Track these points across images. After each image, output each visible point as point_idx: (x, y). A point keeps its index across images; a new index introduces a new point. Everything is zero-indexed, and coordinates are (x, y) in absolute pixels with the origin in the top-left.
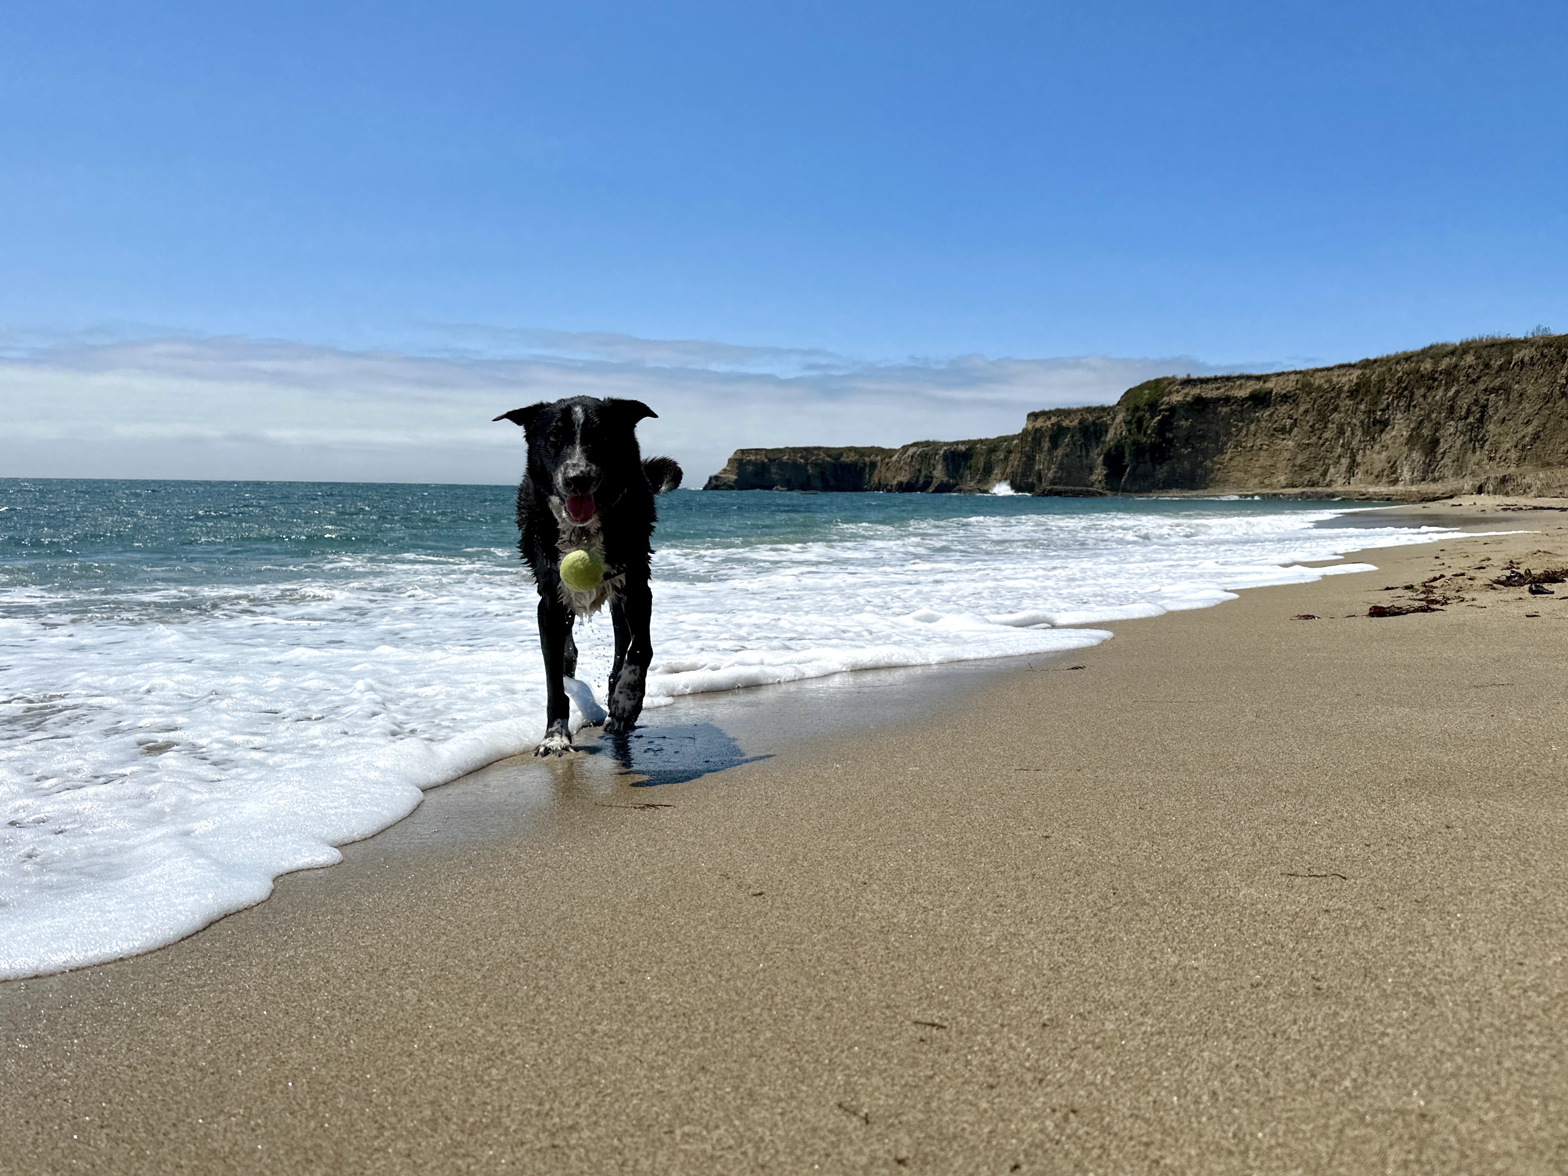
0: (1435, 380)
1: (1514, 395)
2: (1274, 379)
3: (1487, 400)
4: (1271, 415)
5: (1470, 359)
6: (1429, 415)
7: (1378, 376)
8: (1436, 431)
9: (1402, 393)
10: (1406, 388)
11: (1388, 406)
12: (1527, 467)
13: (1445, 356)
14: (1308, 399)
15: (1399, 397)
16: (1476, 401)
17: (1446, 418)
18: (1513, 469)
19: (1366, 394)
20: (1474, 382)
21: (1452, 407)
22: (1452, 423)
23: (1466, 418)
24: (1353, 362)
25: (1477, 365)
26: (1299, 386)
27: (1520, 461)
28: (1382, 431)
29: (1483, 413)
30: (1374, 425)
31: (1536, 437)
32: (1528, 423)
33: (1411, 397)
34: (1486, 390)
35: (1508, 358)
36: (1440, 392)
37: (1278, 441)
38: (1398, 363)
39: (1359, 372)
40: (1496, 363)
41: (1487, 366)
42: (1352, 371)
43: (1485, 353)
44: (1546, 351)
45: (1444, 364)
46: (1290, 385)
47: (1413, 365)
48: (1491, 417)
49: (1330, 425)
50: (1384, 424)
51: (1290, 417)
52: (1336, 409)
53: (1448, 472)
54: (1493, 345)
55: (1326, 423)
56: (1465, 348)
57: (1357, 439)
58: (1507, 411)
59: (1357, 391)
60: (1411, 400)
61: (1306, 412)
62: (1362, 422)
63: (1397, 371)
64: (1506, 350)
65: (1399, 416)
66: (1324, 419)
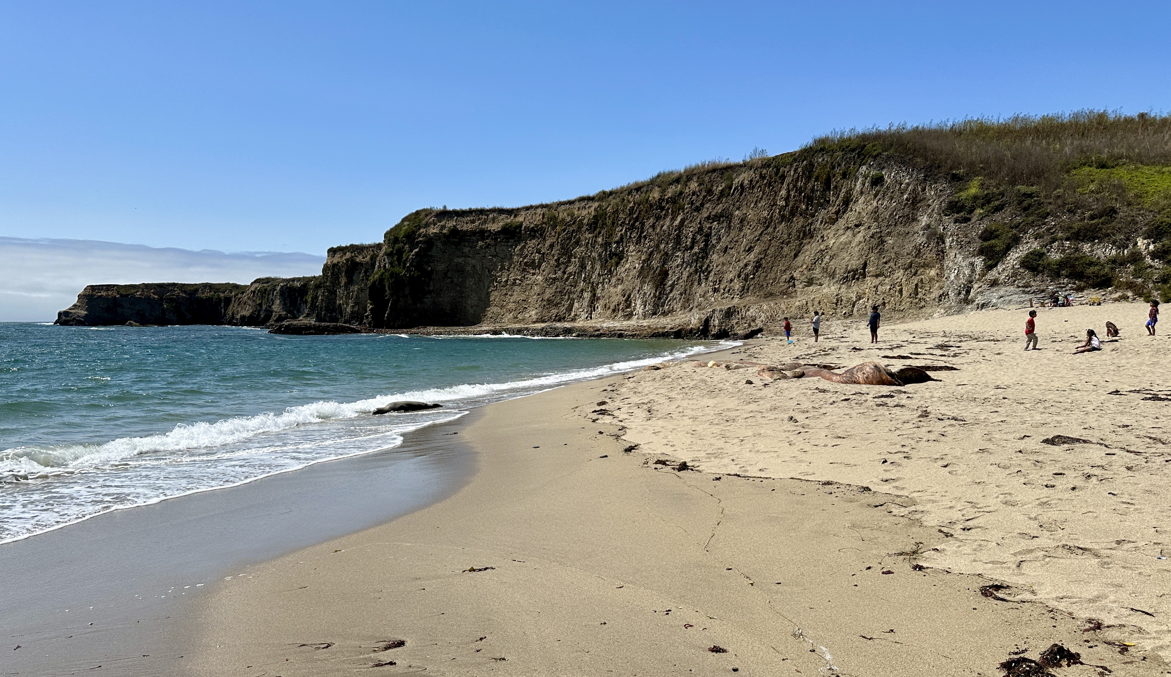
0: (662, 209)
1: (736, 222)
2: (523, 213)
3: (710, 228)
4: (522, 249)
5: (694, 185)
6: (658, 246)
7: (613, 208)
8: (665, 263)
9: (633, 225)
10: (637, 220)
11: (622, 238)
12: (750, 298)
13: (671, 184)
14: (553, 234)
15: (632, 227)
16: (701, 229)
17: (674, 249)
18: (736, 300)
19: (602, 228)
20: (698, 209)
21: (678, 236)
22: (679, 253)
23: (692, 248)
24: (592, 194)
25: (700, 191)
26: (545, 220)
27: (744, 291)
28: (617, 264)
29: (707, 241)
30: (611, 258)
31: (758, 265)
32: (750, 250)
33: (642, 228)
34: (708, 218)
35: (729, 182)
36: (668, 222)
37: (530, 276)
38: (630, 193)
39: (596, 204)
40: (718, 189)
41: (710, 192)
42: (590, 204)
43: (707, 179)
44: (764, 171)
45: (671, 192)
46: (537, 219)
47: (643, 195)
48: (714, 246)
49: (573, 260)
50: (620, 257)
51: (539, 252)
52: (577, 243)
53: (677, 306)
54: (714, 170)
55: (569, 258)
56: (689, 175)
57: (597, 272)
58: (729, 239)
59: (596, 223)
60: (642, 232)
61: (552, 246)
62: (600, 255)
63: (629, 202)
64: (726, 174)
65: (632, 248)
66: (567, 253)
